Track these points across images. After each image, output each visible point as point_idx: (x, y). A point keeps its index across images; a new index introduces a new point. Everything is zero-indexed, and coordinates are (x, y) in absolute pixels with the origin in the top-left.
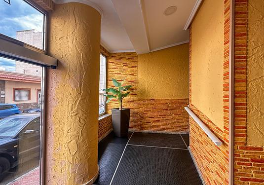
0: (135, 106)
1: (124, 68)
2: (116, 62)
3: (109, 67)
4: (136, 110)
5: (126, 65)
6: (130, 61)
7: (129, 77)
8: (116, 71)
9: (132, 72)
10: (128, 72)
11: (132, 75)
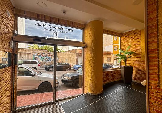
0: (140, 65)
1: (131, 41)
2: (125, 38)
3: (122, 42)
4: (141, 68)
5: (132, 38)
6: (135, 35)
7: (134, 46)
8: (126, 43)
9: (137, 43)
10: (134, 43)
11: (137, 44)
